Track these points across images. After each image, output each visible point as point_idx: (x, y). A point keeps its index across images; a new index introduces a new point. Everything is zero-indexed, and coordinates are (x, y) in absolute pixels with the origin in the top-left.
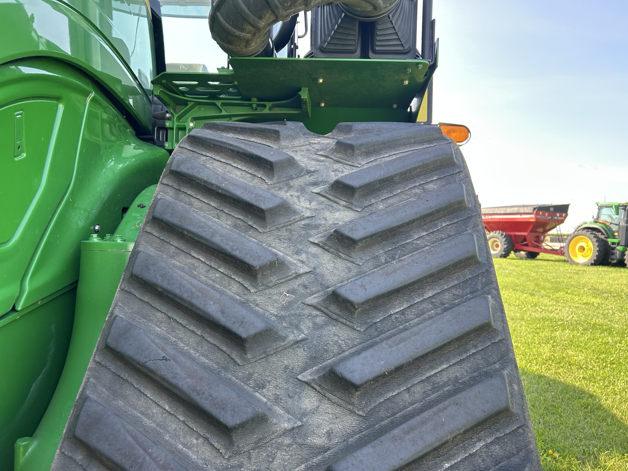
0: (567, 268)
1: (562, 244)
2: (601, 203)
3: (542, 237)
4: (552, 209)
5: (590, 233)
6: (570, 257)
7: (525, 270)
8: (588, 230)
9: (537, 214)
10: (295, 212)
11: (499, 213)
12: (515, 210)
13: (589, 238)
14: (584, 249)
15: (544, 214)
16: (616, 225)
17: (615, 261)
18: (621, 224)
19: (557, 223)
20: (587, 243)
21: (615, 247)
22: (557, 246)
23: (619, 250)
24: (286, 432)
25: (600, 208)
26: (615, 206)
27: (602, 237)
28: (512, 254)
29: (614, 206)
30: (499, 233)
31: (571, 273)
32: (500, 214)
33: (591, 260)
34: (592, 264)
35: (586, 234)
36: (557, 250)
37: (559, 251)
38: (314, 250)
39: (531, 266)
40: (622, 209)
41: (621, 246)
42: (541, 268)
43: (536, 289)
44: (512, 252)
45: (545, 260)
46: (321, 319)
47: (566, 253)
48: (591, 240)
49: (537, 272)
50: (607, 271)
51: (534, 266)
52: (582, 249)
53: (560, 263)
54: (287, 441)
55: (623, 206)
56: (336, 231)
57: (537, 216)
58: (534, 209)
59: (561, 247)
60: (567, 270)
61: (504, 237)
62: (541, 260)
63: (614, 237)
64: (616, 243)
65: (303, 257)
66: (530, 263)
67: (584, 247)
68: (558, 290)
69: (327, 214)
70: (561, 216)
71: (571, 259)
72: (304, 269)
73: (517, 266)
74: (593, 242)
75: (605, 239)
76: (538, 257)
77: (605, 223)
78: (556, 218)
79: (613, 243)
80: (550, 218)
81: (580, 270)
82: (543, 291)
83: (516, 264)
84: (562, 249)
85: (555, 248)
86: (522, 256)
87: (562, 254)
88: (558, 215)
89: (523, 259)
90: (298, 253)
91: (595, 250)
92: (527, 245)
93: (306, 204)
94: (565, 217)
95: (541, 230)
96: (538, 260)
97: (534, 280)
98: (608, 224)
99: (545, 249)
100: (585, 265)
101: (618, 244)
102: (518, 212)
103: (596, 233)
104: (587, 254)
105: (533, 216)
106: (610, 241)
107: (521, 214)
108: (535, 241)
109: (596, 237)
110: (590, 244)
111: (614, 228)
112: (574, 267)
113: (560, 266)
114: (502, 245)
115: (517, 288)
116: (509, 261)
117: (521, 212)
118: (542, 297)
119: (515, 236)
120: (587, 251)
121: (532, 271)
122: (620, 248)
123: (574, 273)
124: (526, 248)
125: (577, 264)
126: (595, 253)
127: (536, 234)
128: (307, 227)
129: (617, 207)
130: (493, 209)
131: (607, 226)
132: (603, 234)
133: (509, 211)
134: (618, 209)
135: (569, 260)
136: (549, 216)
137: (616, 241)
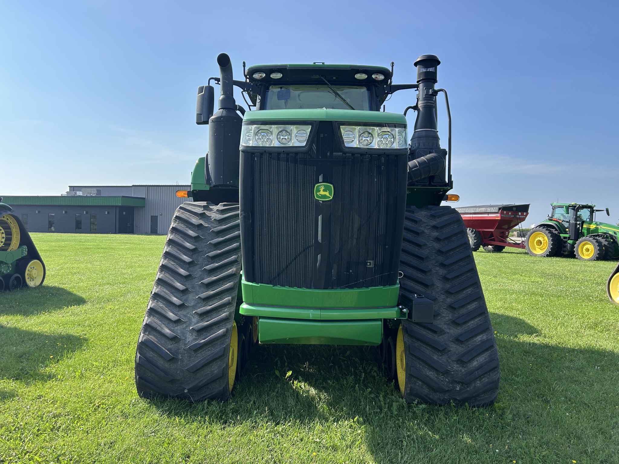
0: (526, 259)
1: (523, 239)
2: (555, 204)
3: (507, 233)
4: (514, 209)
5: (545, 229)
6: (529, 250)
7: (491, 261)
8: (544, 227)
9: (502, 213)
10: (425, 233)
11: (469, 212)
12: (483, 210)
13: (545, 233)
14: (541, 243)
15: (507, 214)
16: (567, 222)
17: (566, 253)
18: (571, 221)
19: (519, 221)
20: (544, 238)
21: (566, 241)
22: (519, 240)
23: (569, 243)
24: (435, 273)
25: (554, 208)
26: (566, 206)
27: (556, 232)
28: (481, 248)
29: (564, 207)
30: (470, 229)
31: (529, 262)
32: (471, 214)
33: (547, 252)
34: (548, 256)
35: (542, 230)
36: (519, 244)
37: (521, 245)
38: (431, 241)
39: (497, 258)
40: (571, 209)
41: (571, 240)
42: (504, 259)
43: (499, 273)
44: (481, 246)
45: (509, 253)
46: (436, 255)
47: (527, 247)
48: (547, 235)
49: (501, 262)
50: (559, 261)
51: (499, 257)
52: (540, 243)
53: (522, 255)
54: (435, 274)
55: (572, 206)
56: (436, 237)
57: (502, 215)
58: (499, 209)
59: (523, 241)
60: (526, 260)
61: (474, 234)
62: (506, 252)
63: (566, 233)
64: (567, 237)
65: (429, 243)
66: (496, 255)
67: (541, 241)
68: (515, 274)
69: (432, 233)
70: (522, 215)
71: (531, 252)
72: (430, 246)
73: (485, 258)
74: (548, 237)
75: (558, 234)
76: (504, 250)
77: (558, 220)
78: (518, 216)
79: (565, 238)
80: (513, 216)
81: (536, 261)
82: (503, 275)
83: (484, 256)
84: (523, 243)
85: (518, 242)
86: (489, 249)
87: (523, 247)
88: (520, 214)
89: (491, 252)
90: (428, 242)
91: (550, 243)
92: (494, 240)
93: (427, 231)
94: (526, 216)
95: (506, 227)
96: (503, 252)
97: (498, 267)
98: (561, 222)
99: (509, 243)
100: (542, 256)
101: (569, 238)
102: (486, 212)
103: (551, 229)
104: (544, 247)
105: (499, 215)
106: (562, 235)
107: (488, 213)
108: (501, 237)
109: (550, 232)
110: (546, 238)
111: (566, 225)
112: (533, 258)
113: (521, 257)
114: (473, 240)
115: (484, 273)
116: (479, 253)
117: (488, 212)
118: (502, 278)
119: (483, 232)
120: (544, 244)
121: (497, 261)
122: (570, 242)
123: (531, 262)
124: (493, 243)
125: (536, 255)
126: (550, 246)
127: (502, 231)
128: (428, 236)
129: (568, 208)
130: (465, 209)
131: (559, 223)
132: (556, 230)
133: (478, 210)
134: (568, 209)
135: (529, 253)
136: (512, 214)
137: (567, 236)
